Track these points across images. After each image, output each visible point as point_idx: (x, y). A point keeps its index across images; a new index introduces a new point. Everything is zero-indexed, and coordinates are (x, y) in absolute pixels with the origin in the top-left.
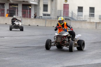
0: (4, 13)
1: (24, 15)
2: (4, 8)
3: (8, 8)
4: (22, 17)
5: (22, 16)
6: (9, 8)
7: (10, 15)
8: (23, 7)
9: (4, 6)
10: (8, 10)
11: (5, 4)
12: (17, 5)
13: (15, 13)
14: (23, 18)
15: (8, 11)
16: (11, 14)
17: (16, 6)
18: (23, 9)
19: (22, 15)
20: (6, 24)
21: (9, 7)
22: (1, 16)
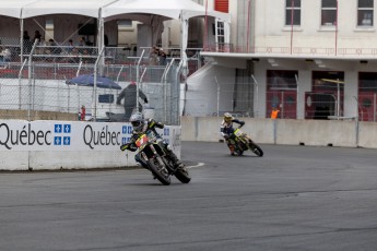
0: (294, 106)
1: (365, 111)
2: (296, 87)
3: (309, 90)
4: (360, 120)
5: (360, 115)
6: (314, 88)
7: (314, 111)
8: (360, 85)
9: (295, 82)
10: (307, 95)
11: (296, 72)
12: (341, 75)
13: (334, 105)
14: (362, 123)
15: (309, 98)
16: (318, 109)
17: (338, 81)
18: (360, 91)
19: (359, 111)
20: (302, 144)
21: (313, 83)
22: (285, 117)
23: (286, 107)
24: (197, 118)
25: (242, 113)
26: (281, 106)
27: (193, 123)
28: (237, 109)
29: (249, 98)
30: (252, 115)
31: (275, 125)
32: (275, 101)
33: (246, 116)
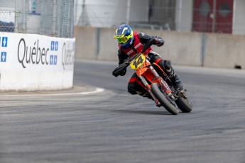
20: (238, 67)
22: (216, 31)
23: (219, 18)
24: (99, 30)
25: (159, 24)
26: (212, 16)
27: (94, 36)
28: (153, 19)
29: (170, 4)
30: (173, 27)
31: (203, 41)
32: (205, 9)
33: (165, 29)
